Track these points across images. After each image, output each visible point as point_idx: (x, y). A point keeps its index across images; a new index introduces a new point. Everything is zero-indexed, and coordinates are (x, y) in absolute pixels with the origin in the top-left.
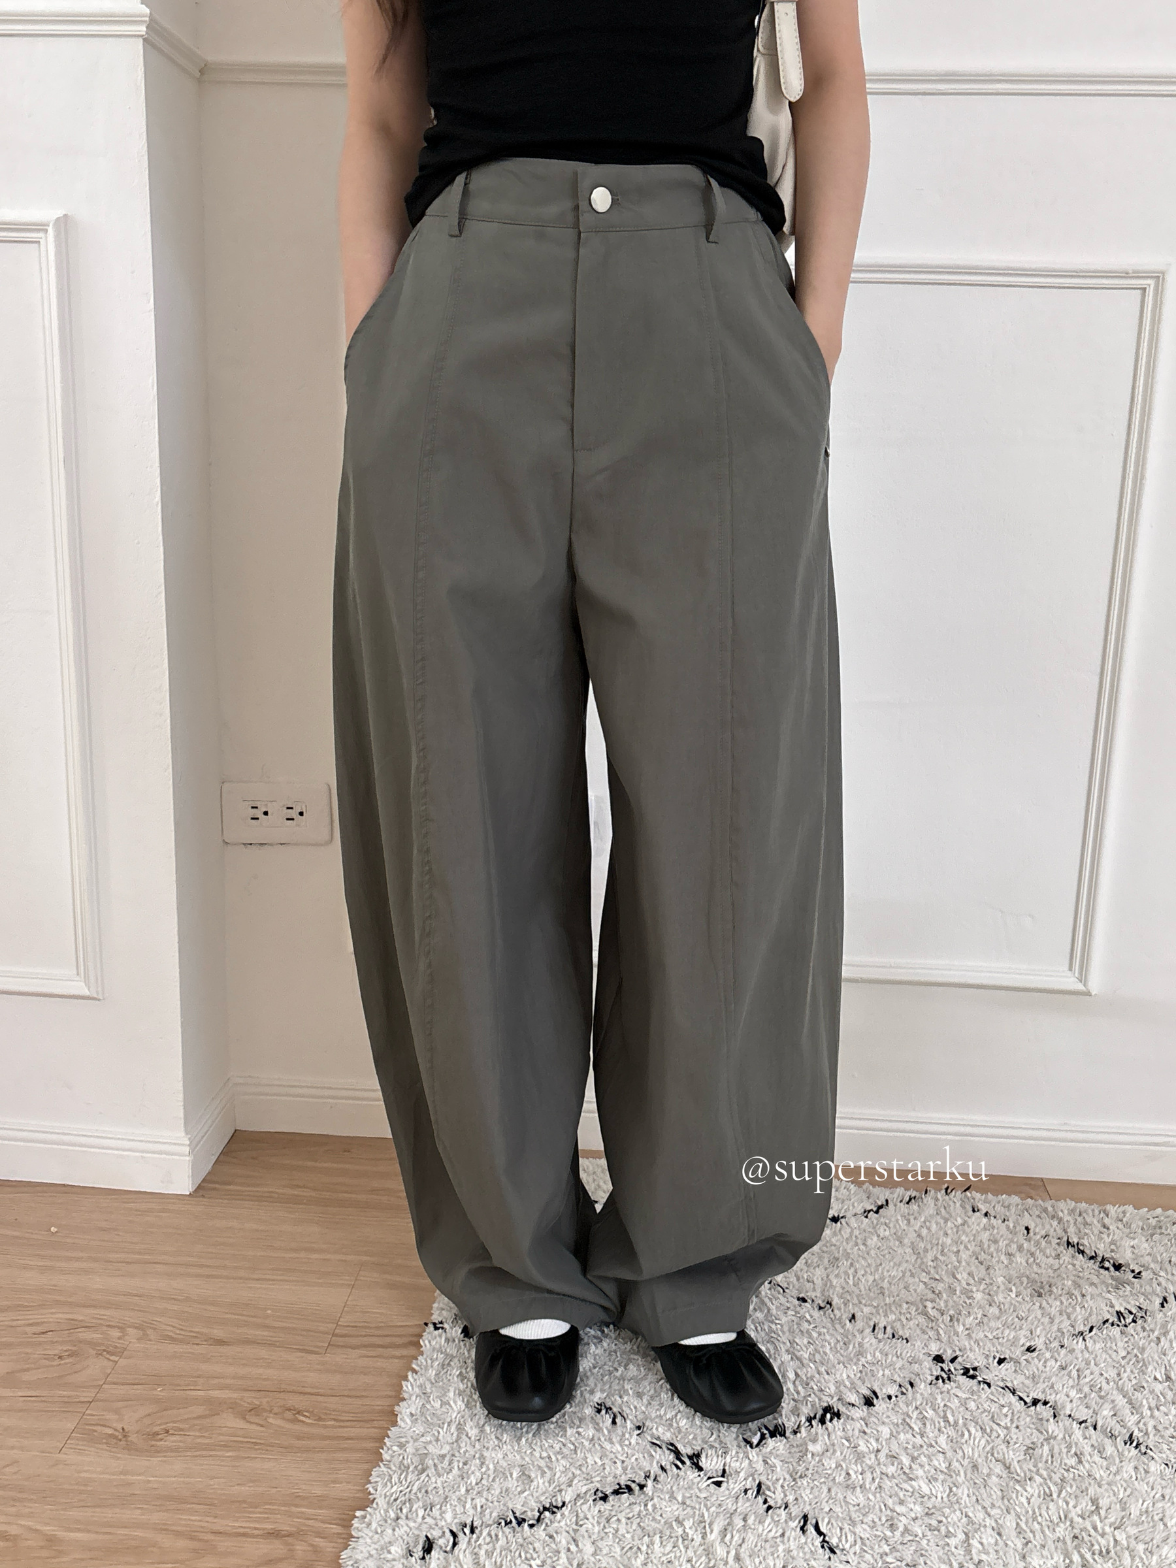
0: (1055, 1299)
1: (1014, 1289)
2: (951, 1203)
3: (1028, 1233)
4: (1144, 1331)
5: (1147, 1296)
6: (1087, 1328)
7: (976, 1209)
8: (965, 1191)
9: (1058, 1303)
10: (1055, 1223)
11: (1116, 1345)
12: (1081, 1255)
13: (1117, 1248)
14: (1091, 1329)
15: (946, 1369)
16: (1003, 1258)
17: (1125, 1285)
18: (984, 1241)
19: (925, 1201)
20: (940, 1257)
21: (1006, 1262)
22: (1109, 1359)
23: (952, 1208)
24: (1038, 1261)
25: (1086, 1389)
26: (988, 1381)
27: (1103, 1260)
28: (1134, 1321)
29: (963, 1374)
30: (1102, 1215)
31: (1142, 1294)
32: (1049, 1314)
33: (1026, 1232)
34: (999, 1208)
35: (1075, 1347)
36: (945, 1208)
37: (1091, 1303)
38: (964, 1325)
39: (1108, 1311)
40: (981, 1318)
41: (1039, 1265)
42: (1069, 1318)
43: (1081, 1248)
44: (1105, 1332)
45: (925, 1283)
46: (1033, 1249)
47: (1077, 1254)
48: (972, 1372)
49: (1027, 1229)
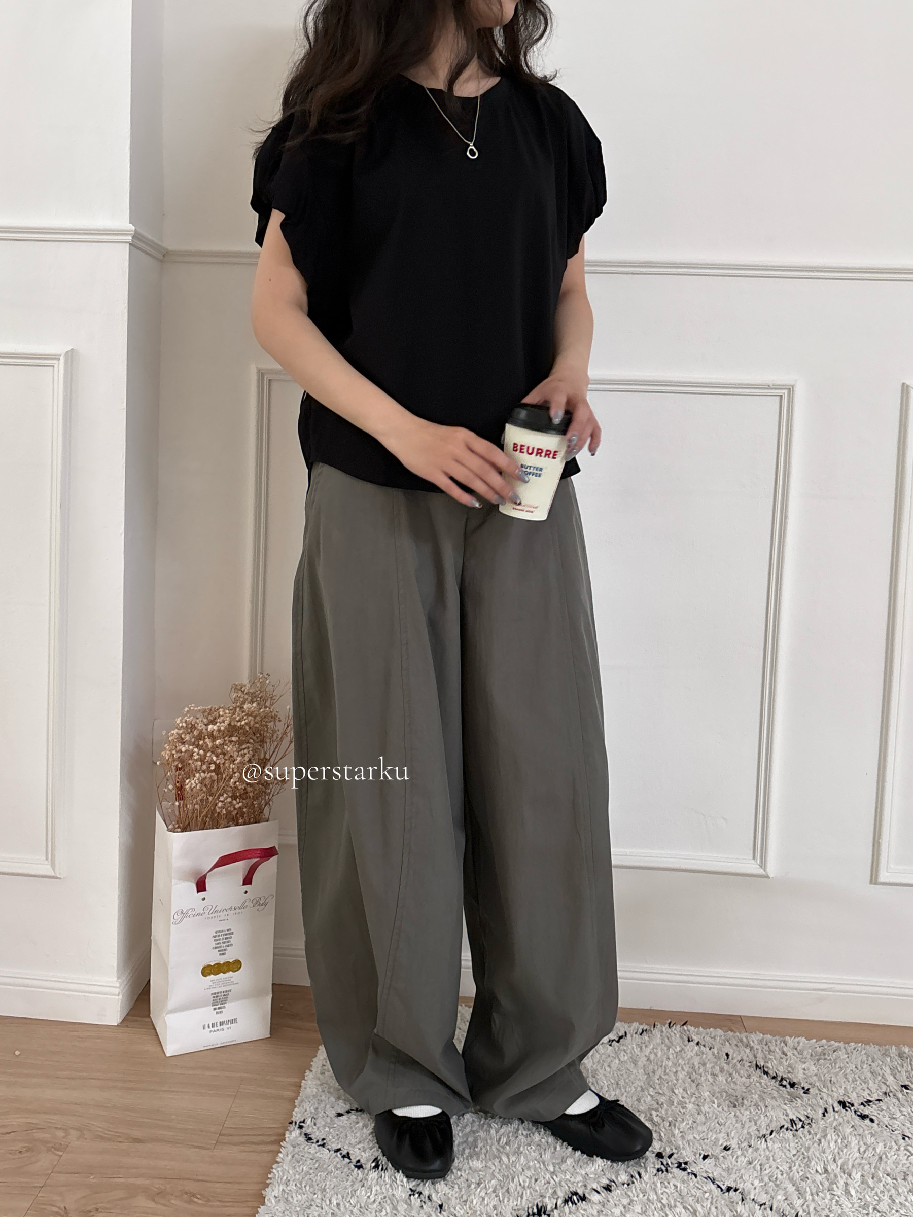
0: (746, 1109)
1: (716, 1101)
2: (673, 1034)
3: (728, 1058)
4: (809, 1134)
5: (812, 1107)
6: (769, 1132)
7: (691, 1040)
8: (683, 1025)
9: (748, 1112)
10: (748, 1051)
11: (789, 1145)
12: (766, 1076)
13: (793, 1069)
14: (771, 1134)
15: (665, 1163)
16: (709, 1077)
17: (797, 1099)
18: (696, 1064)
19: (654, 1032)
20: (663, 1076)
21: (711, 1080)
22: (783, 1156)
23: (673, 1038)
24: (734, 1080)
25: (766, 1179)
26: (695, 1173)
27: (782, 1079)
28: (803, 1127)
29: (677, 1167)
30: (782, 1044)
31: (810, 1106)
32: (741, 1121)
33: (726, 1057)
34: (707, 1038)
35: (759, 1146)
36: (668, 1038)
37: (772, 1112)
38: (679, 1129)
39: (784, 1119)
40: (692, 1124)
41: (735, 1083)
42: (756, 1124)
43: (766, 1070)
44: (781, 1135)
45: (652, 1096)
46: (731, 1071)
47: (763, 1074)
48: (683, 1166)
49: (727, 1055)
